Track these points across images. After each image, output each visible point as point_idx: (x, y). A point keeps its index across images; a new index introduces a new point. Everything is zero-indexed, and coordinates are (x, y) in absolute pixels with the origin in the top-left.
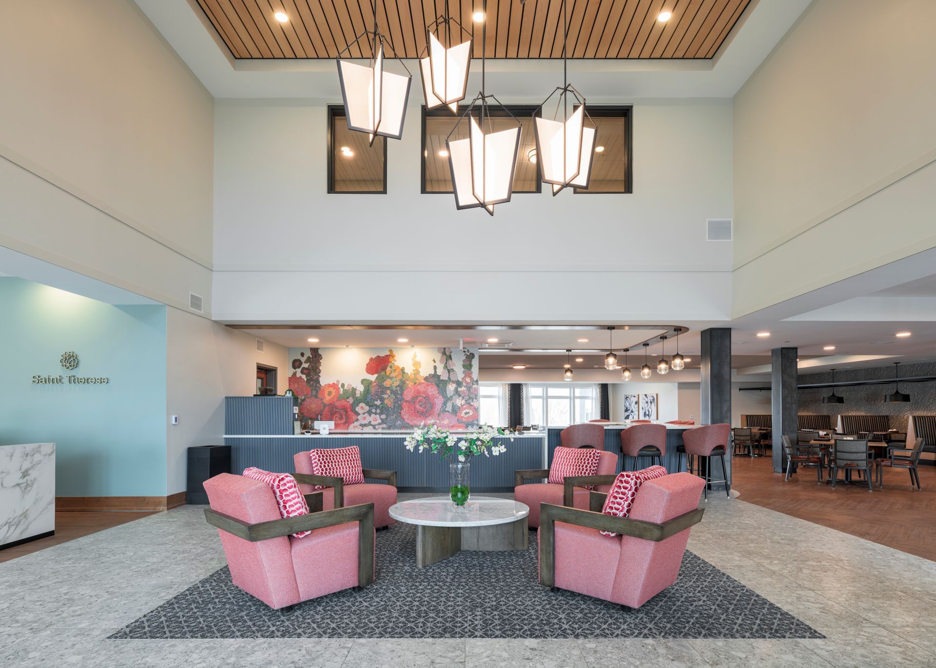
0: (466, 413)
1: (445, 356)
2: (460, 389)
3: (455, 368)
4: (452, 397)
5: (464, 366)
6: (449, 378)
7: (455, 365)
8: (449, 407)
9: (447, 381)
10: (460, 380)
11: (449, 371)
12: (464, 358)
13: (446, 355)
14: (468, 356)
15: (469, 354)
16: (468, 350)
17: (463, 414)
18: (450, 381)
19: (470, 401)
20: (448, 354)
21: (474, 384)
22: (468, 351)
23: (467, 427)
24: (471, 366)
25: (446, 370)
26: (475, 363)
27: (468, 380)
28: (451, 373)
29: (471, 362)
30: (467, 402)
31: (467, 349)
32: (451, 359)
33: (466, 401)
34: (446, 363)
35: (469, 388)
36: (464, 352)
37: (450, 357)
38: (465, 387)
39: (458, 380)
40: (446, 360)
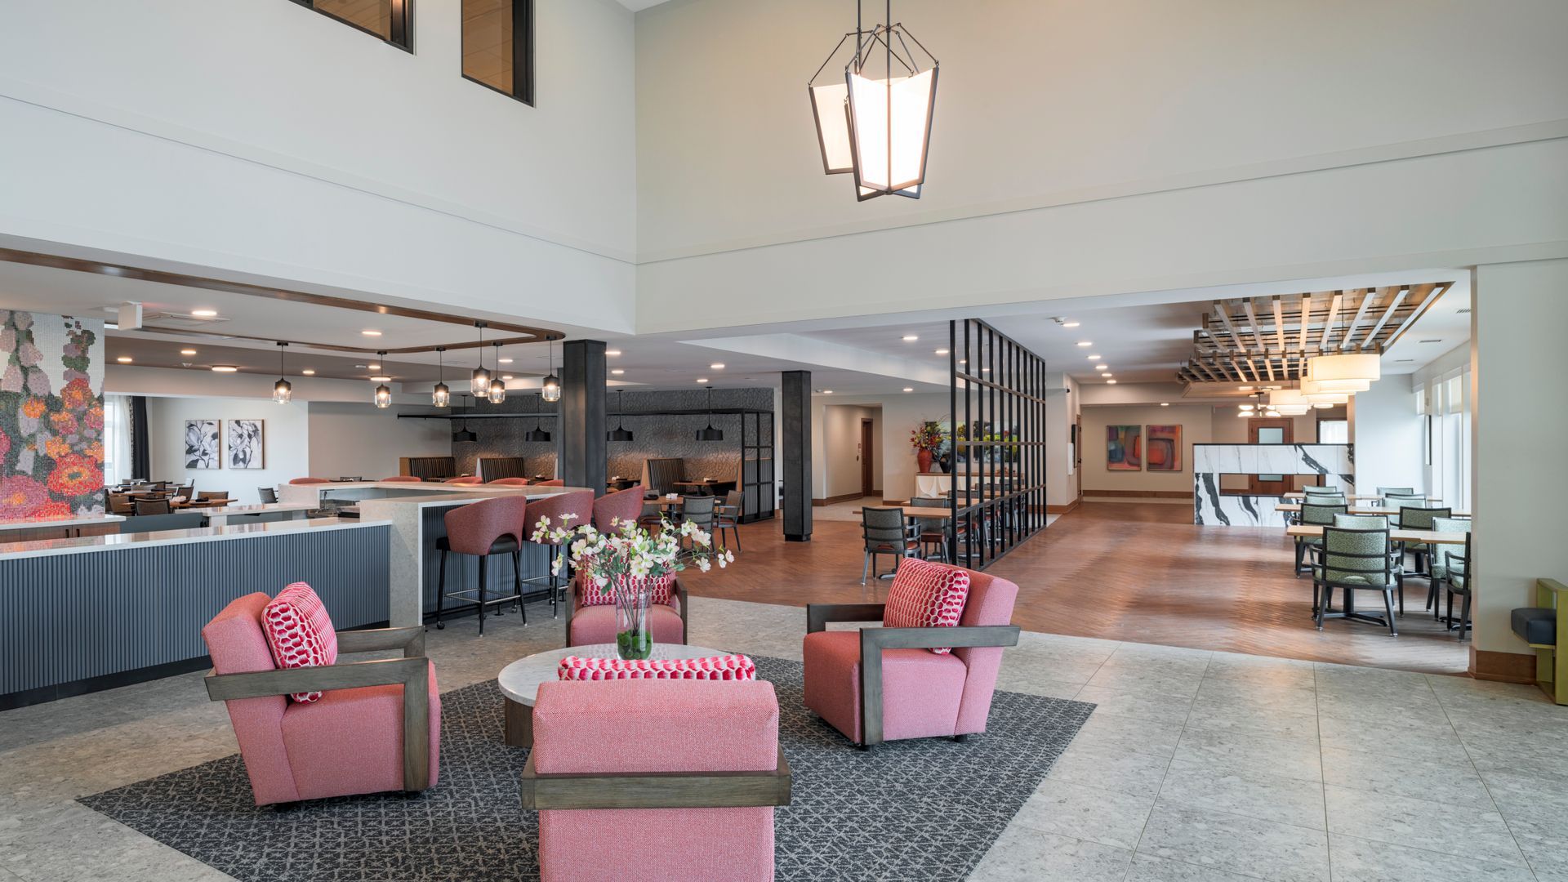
0: (72, 476)
1: (14, 331)
2: (54, 417)
3: (41, 364)
4: (32, 436)
5: (66, 360)
6: (25, 388)
7: (41, 357)
8: (26, 461)
9: (18, 396)
10: (56, 393)
11: (25, 370)
12: (68, 340)
13: (16, 329)
14: (77, 336)
15: (79, 332)
16: (77, 323)
17: (64, 479)
18: (29, 394)
19: (84, 445)
20: (22, 327)
21: (95, 406)
22: (78, 325)
23: (73, 510)
24: (85, 361)
25: (18, 367)
26: (96, 354)
27: (78, 395)
28: (31, 376)
29: (85, 351)
30: (76, 448)
31: (76, 319)
32: (32, 341)
33: (72, 446)
34: (17, 350)
35: (80, 418)
36: (68, 325)
37: (29, 336)
38: (71, 411)
39: (50, 395)
40: (18, 342)
